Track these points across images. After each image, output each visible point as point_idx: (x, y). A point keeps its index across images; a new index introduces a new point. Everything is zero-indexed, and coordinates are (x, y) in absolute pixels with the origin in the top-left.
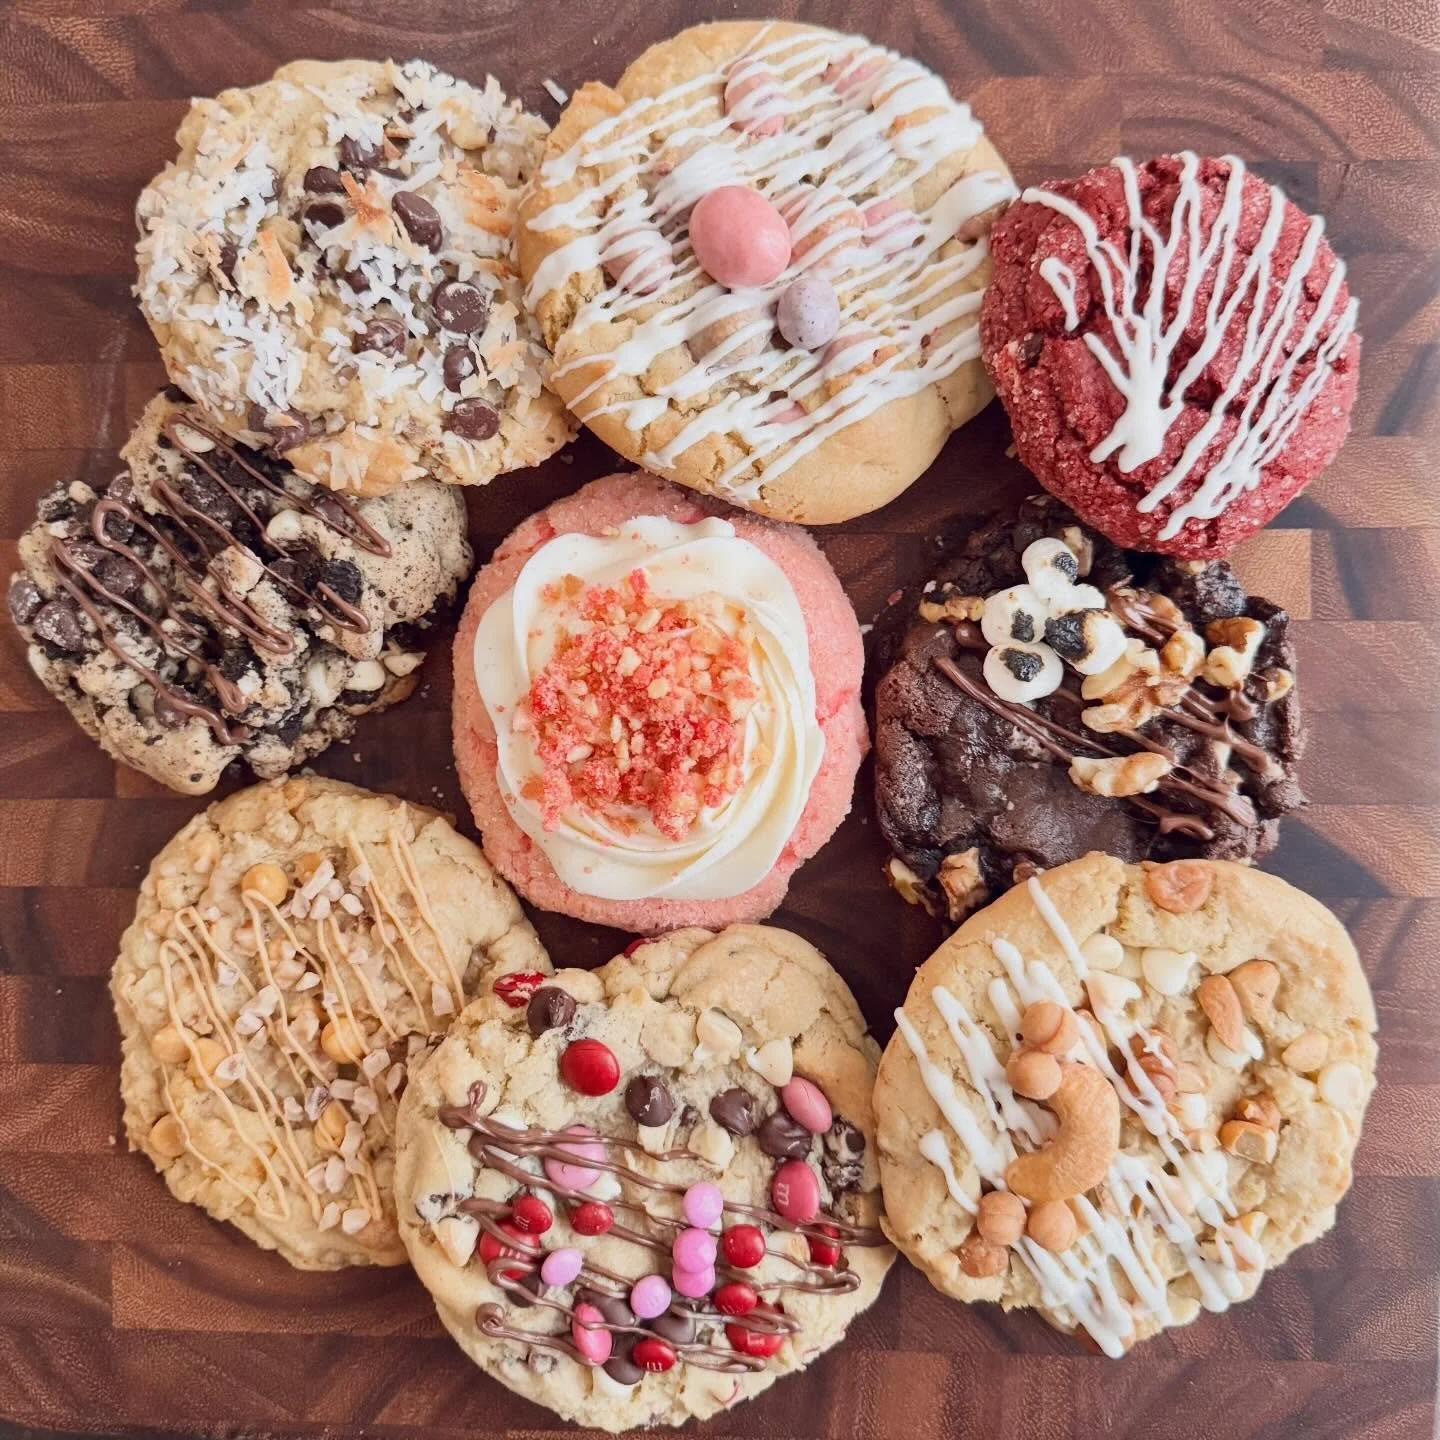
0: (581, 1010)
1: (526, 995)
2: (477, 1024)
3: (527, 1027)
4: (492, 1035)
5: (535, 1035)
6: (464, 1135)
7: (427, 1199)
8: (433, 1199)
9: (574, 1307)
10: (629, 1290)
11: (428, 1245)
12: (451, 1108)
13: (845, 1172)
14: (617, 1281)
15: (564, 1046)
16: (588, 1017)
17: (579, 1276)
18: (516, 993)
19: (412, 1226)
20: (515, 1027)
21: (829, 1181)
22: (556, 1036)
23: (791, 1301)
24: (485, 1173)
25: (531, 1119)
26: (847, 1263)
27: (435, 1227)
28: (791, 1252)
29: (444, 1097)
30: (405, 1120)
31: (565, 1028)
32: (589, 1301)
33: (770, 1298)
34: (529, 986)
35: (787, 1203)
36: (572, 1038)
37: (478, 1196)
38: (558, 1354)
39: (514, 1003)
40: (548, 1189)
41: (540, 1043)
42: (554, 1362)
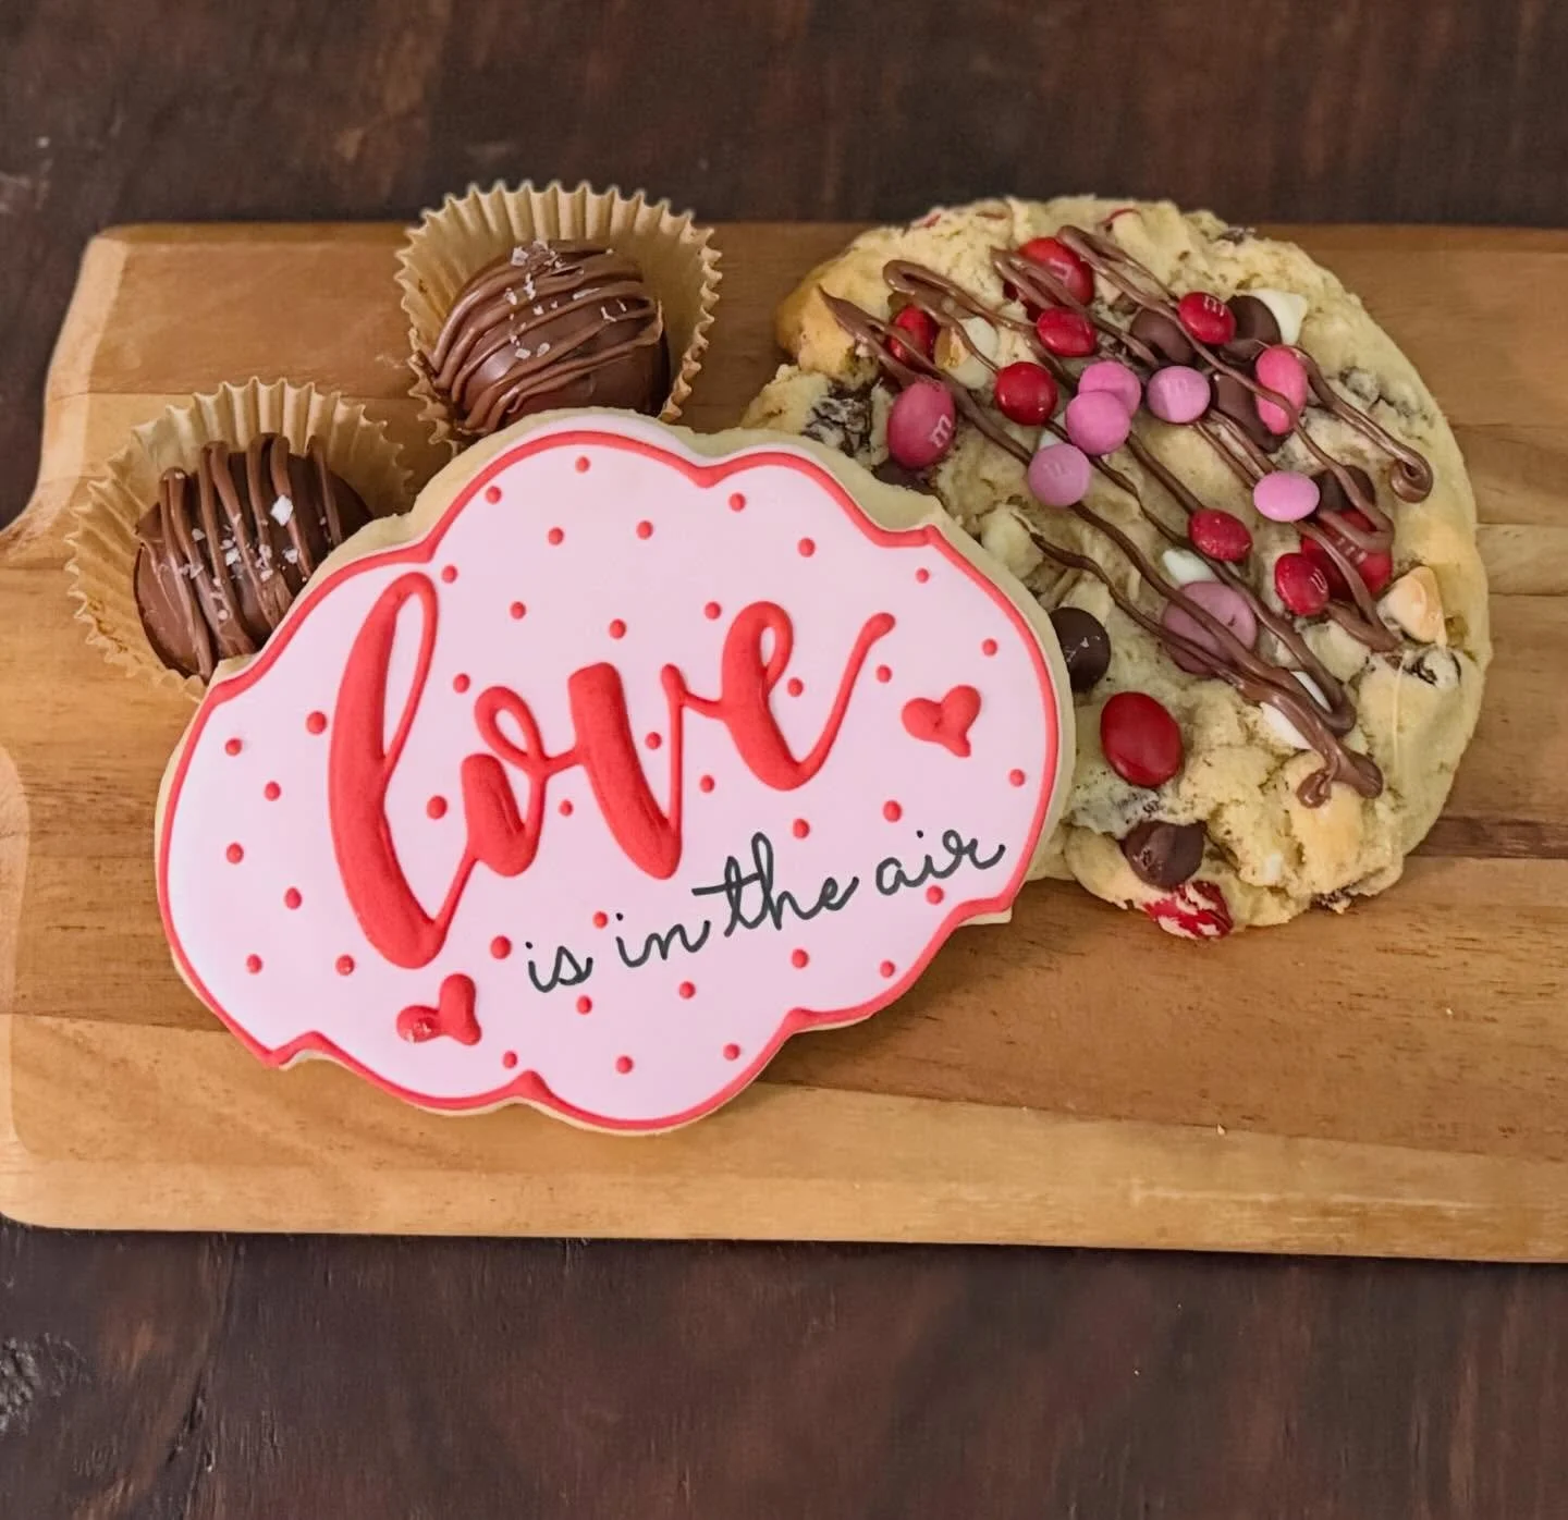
0: (1120, 829)
1: (1192, 894)
2: (1274, 890)
3: (1208, 847)
4: (1262, 861)
5: (1200, 827)
6: (1357, 743)
7: (1441, 682)
8: (1431, 678)
9: (1291, 432)
10: (1204, 417)
11: (1460, 618)
12: (1362, 791)
13: (843, 416)
14: (1217, 437)
15: (1168, 789)
16: (1115, 814)
17: (1267, 472)
18: (1204, 904)
19: (1470, 655)
20: (1224, 855)
21: (866, 415)
22: (1172, 811)
23: (992, 294)
24: (1345, 676)
25: (1253, 714)
26: (890, 299)
27: (1442, 639)
28: (963, 353)
29: (1367, 809)
30: (1428, 805)
31: (1157, 816)
32: (1267, 433)
33: (1016, 310)
34: (1181, 906)
35: (943, 418)
36: (1153, 796)
37: (1366, 651)
38: (1336, 386)
39: (1211, 891)
40: (1265, 608)
41: (1201, 813)
42: (1344, 377)
